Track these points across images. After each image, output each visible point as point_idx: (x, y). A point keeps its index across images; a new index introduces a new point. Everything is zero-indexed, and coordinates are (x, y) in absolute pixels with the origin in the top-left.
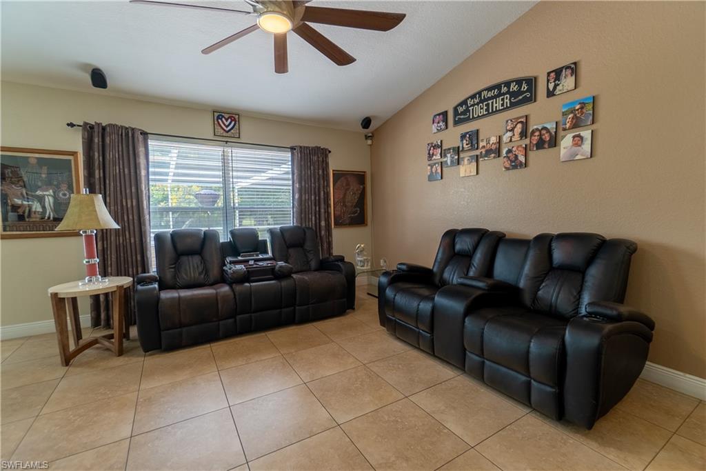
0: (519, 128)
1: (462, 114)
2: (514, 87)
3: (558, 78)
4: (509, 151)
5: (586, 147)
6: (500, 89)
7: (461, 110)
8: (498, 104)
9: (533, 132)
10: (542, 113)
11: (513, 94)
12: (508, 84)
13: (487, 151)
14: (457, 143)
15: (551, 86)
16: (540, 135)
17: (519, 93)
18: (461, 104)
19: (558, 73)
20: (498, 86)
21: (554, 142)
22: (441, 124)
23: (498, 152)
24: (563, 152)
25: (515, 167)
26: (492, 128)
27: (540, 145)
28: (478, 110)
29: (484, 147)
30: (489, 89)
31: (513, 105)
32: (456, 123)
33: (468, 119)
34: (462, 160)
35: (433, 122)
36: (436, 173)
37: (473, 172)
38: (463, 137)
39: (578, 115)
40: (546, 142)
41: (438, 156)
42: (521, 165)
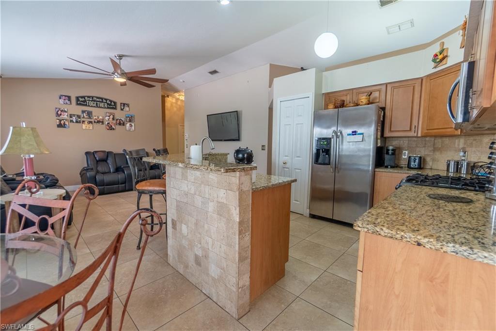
0: (112, 117)
1: (81, 101)
2: (108, 102)
3: (124, 106)
4: (108, 123)
5: (133, 128)
7: (80, 99)
8: (102, 105)
9: (117, 120)
10: (119, 114)
11: (108, 104)
12: (106, 100)
13: (98, 121)
14: (80, 113)
15: (122, 108)
16: (120, 121)
17: (110, 105)
18: (82, 97)
19: (124, 104)
20: (102, 99)
21: (124, 124)
22: (67, 101)
23: (103, 122)
24: (127, 128)
25: (111, 129)
26: (99, 113)
27: (120, 124)
28: (91, 103)
29: (96, 119)
30: (97, 98)
31: (108, 108)
32: (77, 104)
33: (86, 105)
34: (83, 121)
35: (60, 98)
36: (64, 124)
37: (91, 128)
38: (83, 112)
39: (131, 119)
40: (121, 123)
41: (65, 116)
42: (114, 129)
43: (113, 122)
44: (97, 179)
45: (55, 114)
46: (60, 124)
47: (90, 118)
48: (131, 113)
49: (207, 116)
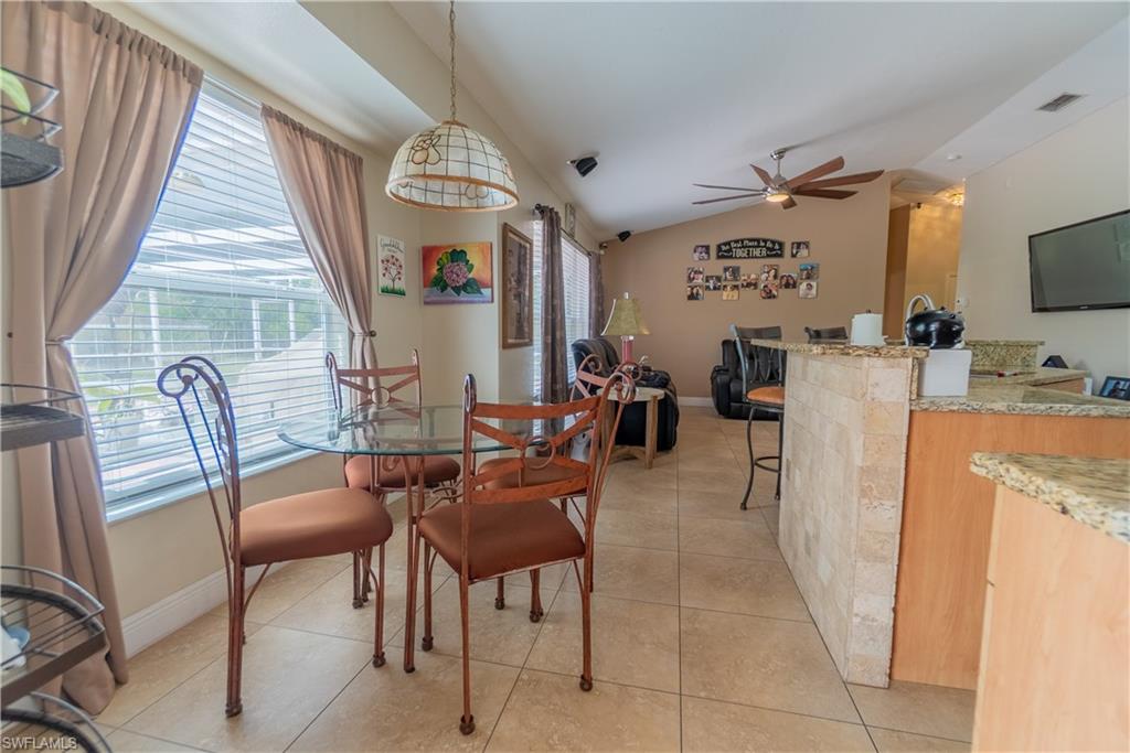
0: (773, 272)
1: (725, 251)
2: (769, 245)
3: (798, 247)
4: (765, 286)
5: (814, 291)
6: (759, 243)
7: (724, 248)
8: (757, 252)
9: (782, 277)
10: (787, 266)
11: (768, 249)
12: (765, 241)
13: (747, 283)
14: (720, 272)
15: (794, 252)
16: (788, 280)
17: (772, 249)
18: (725, 244)
19: (799, 244)
20: (758, 240)
21: (794, 286)
22: (704, 254)
23: (755, 285)
24: (801, 292)
25: (769, 297)
26: (751, 268)
27: (787, 286)
28: (740, 253)
29: (745, 280)
30: (750, 240)
31: (768, 256)
32: (719, 257)
33: (731, 257)
34: (725, 286)
35: (695, 251)
36: (697, 294)
37: (735, 298)
38: (726, 269)
39: (810, 273)
40: (790, 284)
41: (699, 280)
42: (774, 297)
43: (773, 284)
44: (732, 389)
45: (686, 278)
46: (692, 294)
47: (735, 279)
48: (811, 261)
49: (1030, 237)
